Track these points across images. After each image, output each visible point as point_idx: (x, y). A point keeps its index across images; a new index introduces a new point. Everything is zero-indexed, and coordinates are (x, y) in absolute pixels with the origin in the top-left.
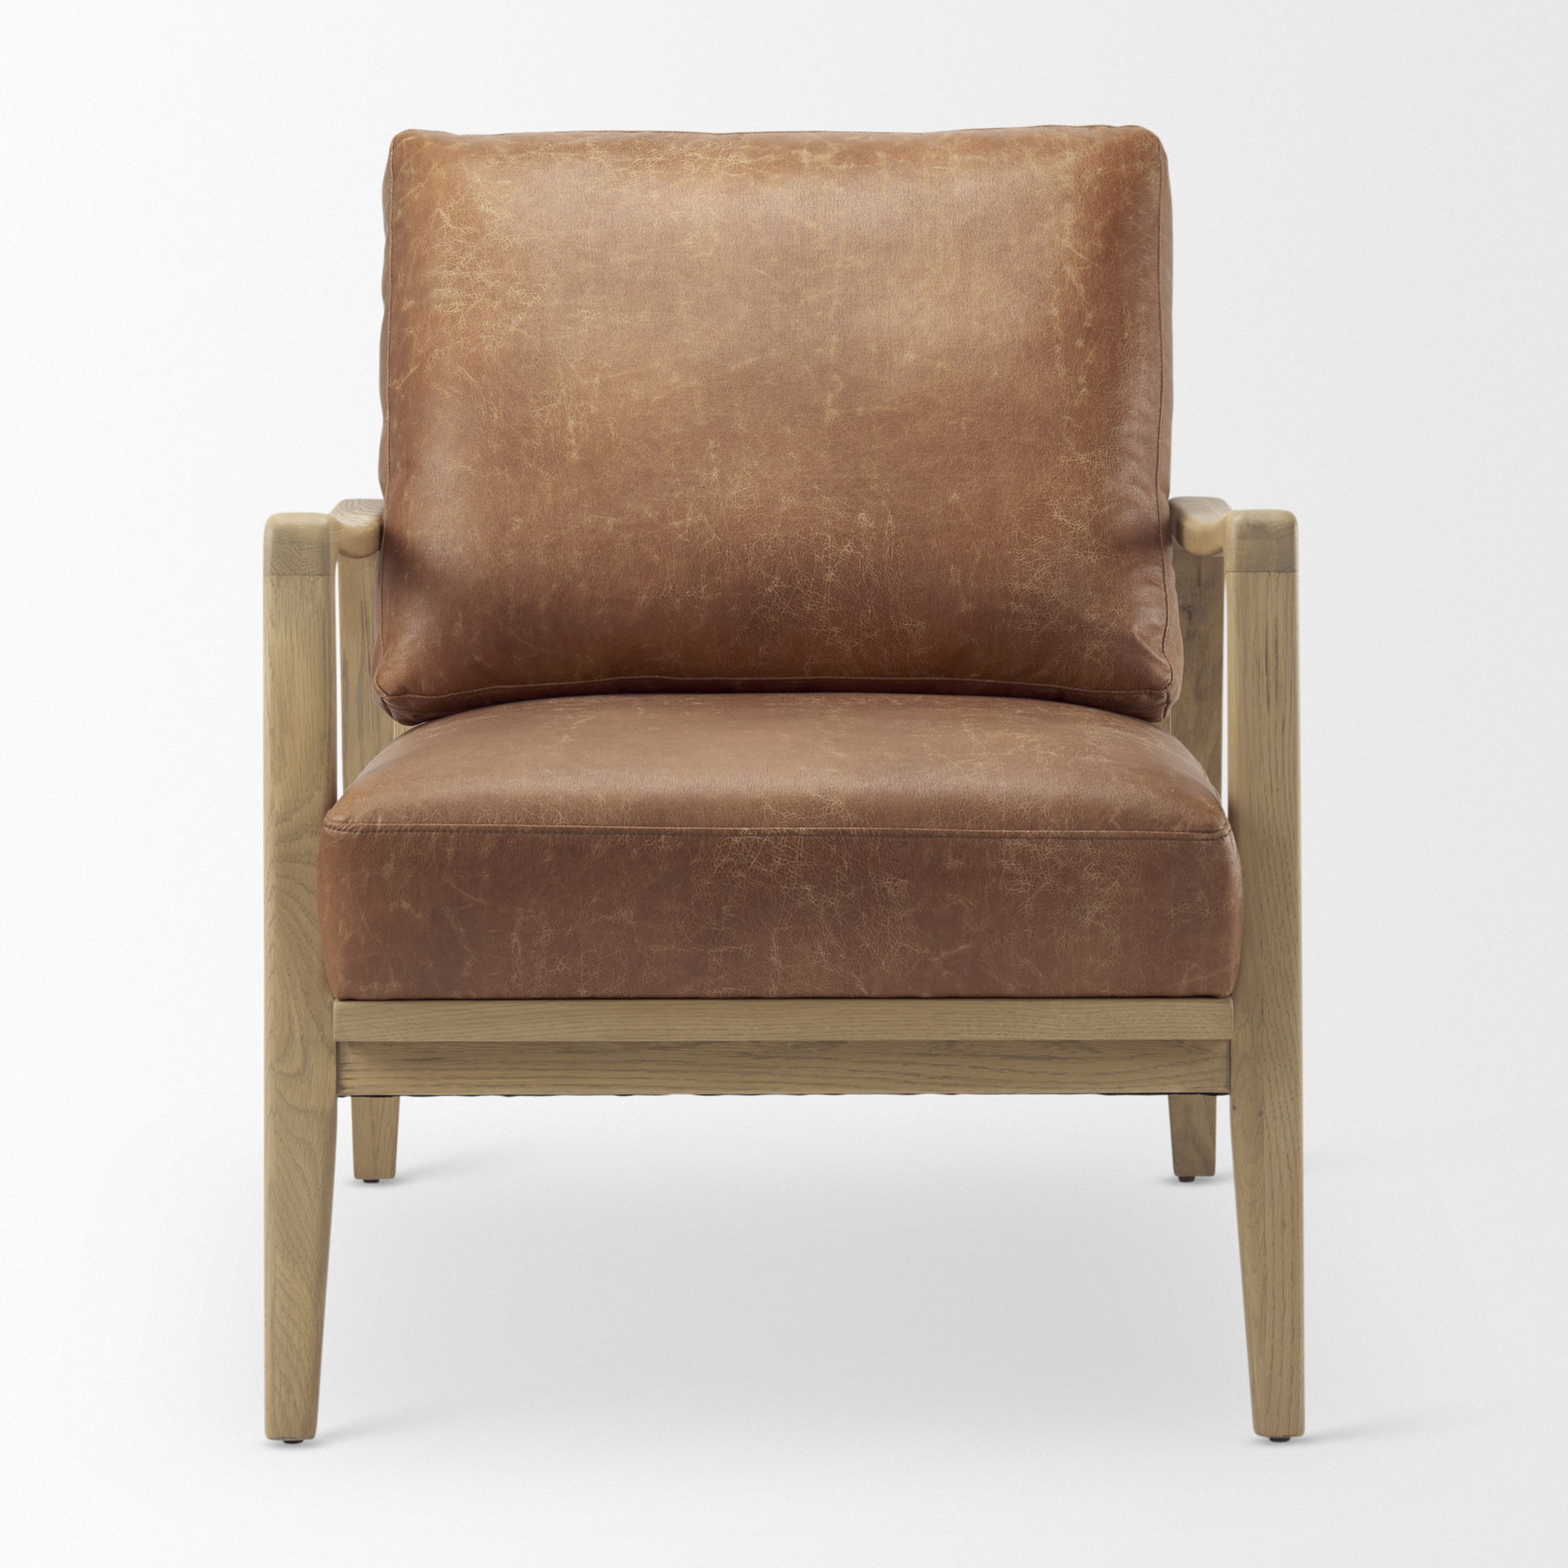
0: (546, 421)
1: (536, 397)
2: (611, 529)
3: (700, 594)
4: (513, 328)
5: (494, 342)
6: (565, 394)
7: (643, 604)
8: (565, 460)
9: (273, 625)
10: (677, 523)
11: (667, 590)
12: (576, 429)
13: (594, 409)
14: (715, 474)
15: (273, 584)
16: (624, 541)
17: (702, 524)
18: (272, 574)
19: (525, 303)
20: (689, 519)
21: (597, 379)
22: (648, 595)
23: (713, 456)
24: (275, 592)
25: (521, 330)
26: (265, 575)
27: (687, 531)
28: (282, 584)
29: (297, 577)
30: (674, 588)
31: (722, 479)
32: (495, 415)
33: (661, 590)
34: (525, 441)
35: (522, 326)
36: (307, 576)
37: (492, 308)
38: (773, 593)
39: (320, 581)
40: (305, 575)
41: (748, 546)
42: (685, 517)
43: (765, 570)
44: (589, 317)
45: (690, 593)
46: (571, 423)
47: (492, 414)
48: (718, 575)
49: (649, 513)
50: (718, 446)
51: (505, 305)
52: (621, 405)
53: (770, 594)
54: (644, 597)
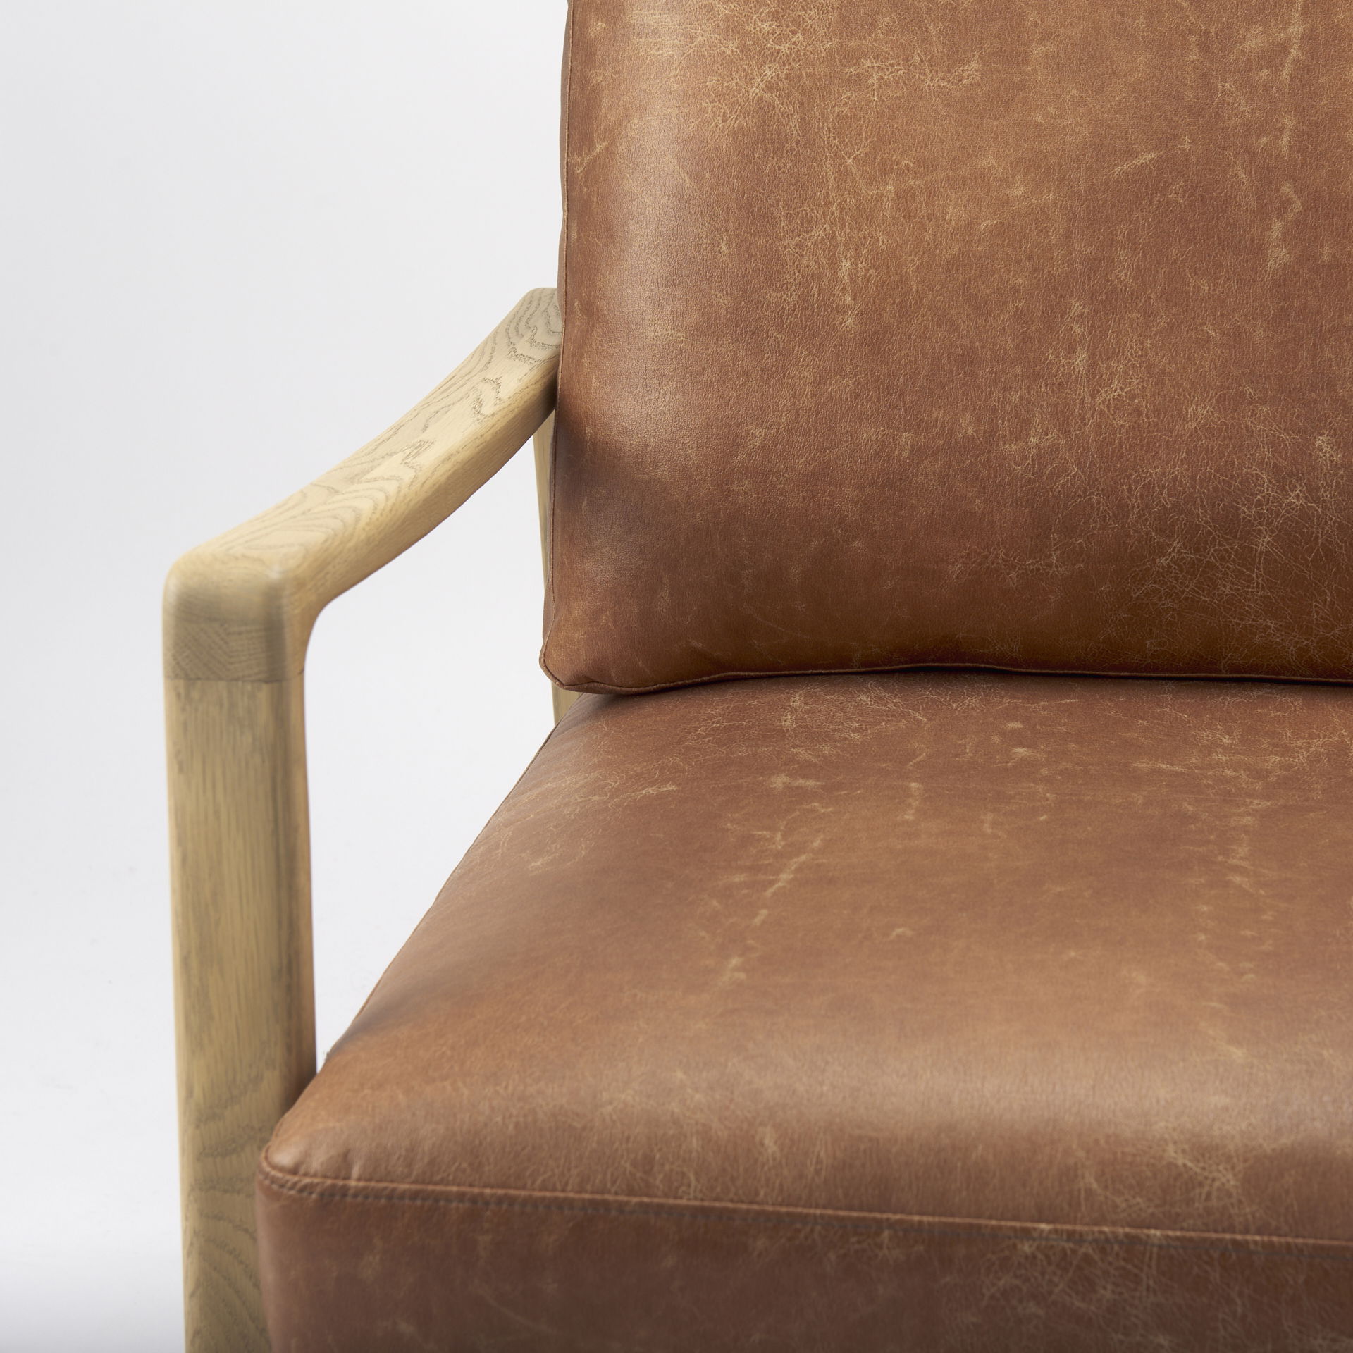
0: (804, 261)
1: (789, 219)
2: (906, 454)
3: (1050, 566)
4: (756, 92)
5: (725, 115)
6: (837, 214)
7: (957, 578)
8: (834, 328)
9: (181, 770)
10: (1014, 447)
11: (997, 557)
12: (853, 276)
13: (883, 242)
14: (1081, 359)
15: (178, 695)
16: (926, 476)
17: (1054, 449)
18: (176, 676)
19: (777, 47)
20: (1034, 441)
21: (890, 188)
22: (963, 563)
23: (1077, 329)
24: (183, 710)
25: (768, 96)
26: (167, 677)
27: (1030, 461)
28: (195, 694)
29: (222, 684)
30: (1006, 555)
31: (1092, 369)
32: (724, 248)
33: (986, 557)
34: (772, 296)
35: (770, 88)
36: (240, 683)
37: (724, 52)
38: (1170, 567)
39: (264, 693)
40: (237, 679)
41: (1130, 490)
42: (1028, 436)
43: (1156, 531)
44: (881, 74)
45: (1032, 564)
46: (846, 265)
47: (719, 244)
48: (1080, 536)
49: (967, 426)
50: (1087, 310)
51: (744, 48)
52: (928, 236)
53: (1163, 567)
54: (958, 567)
